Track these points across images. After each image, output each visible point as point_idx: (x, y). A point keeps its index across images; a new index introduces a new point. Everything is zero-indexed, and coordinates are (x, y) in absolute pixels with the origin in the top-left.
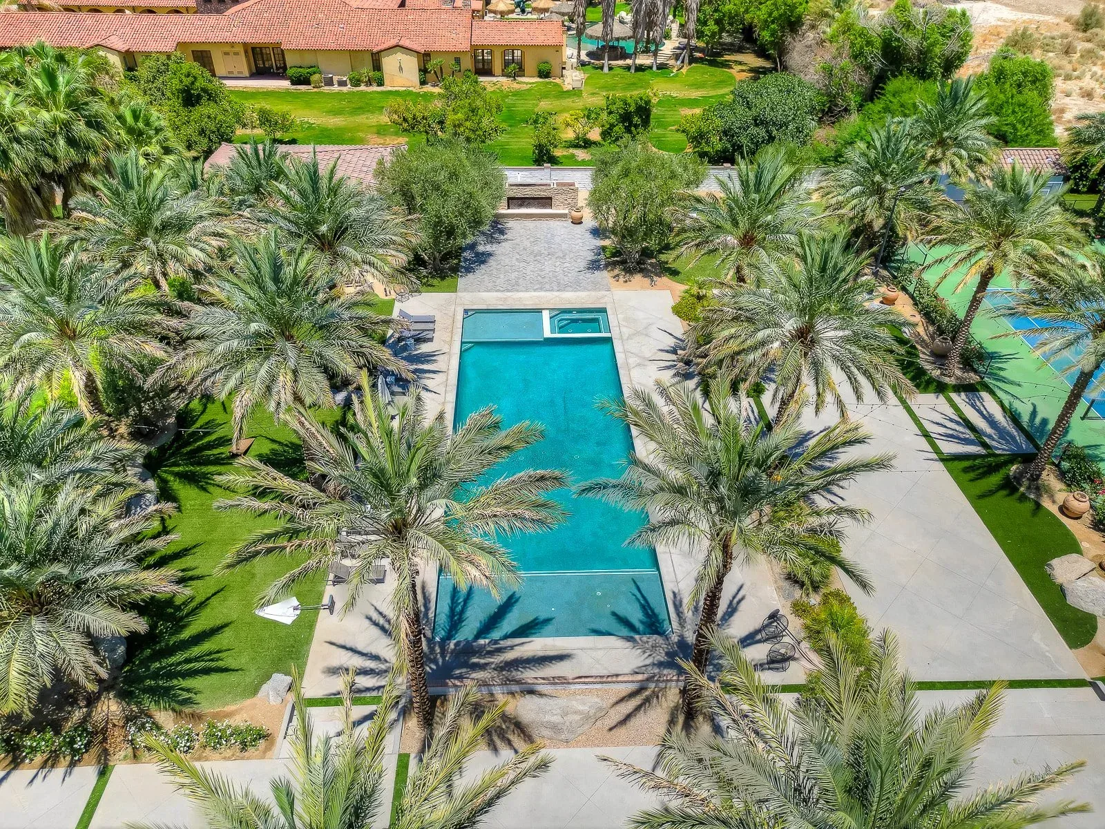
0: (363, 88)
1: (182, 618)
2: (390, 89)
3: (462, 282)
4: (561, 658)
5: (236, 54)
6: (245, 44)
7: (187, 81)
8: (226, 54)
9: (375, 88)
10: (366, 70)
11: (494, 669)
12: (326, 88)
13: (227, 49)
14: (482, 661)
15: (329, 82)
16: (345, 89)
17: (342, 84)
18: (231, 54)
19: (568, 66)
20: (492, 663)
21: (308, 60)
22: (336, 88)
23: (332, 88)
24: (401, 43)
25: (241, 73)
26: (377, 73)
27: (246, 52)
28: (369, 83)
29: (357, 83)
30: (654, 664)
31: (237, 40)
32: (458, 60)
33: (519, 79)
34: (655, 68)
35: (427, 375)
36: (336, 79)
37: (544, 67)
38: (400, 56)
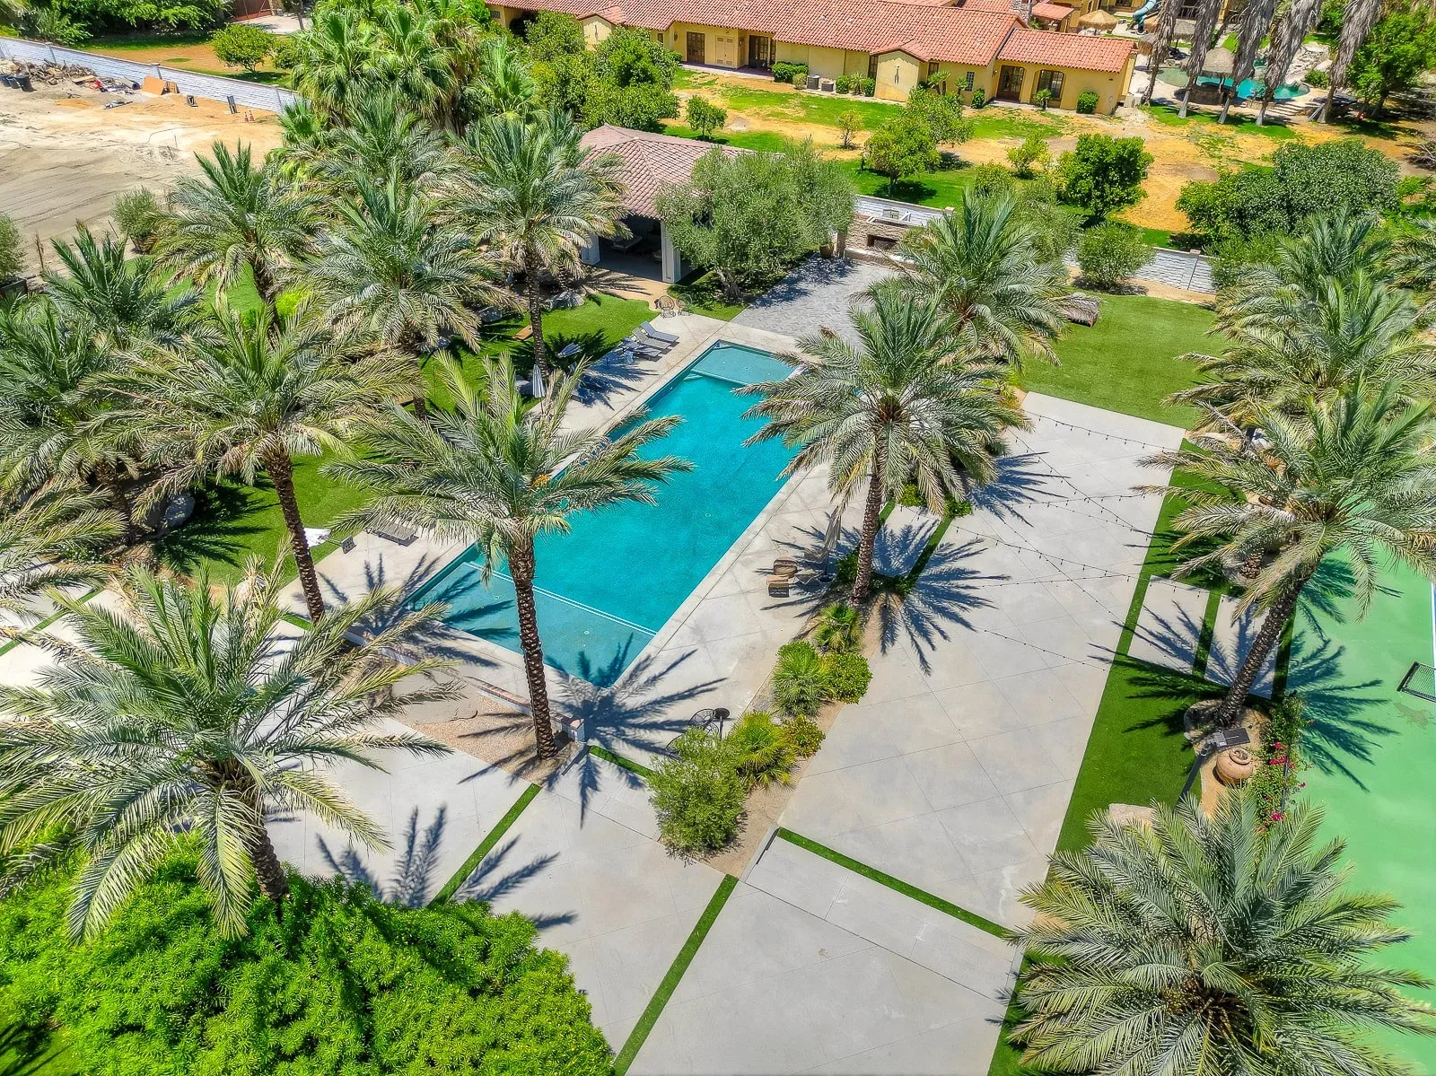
0: (849, 96)
1: (242, 512)
2: (879, 101)
3: (746, 313)
4: (487, 663)
5: (730, 41)
6: (742, 32)
7: (630, 58)
8: (720, 39)
9: (863, 98)
10: (859, 76)
11: (425, 648)
12: (808, 91)
13: (722, 34)
14: (421, 637)
15: (814, 85)
16: (826, 94)
17: (828, 88)
18: (725, 40)
19: (1127, 102)
20: (427, 642)
21: (799, 56)
22: (818, 92)
23: (814, 91)
24: (905, 47)
25: (731, 63)
26: (871, 81)
27: (742, 39)
28: (858, 91)
29: (844, 89)
30: (563, 704)
31: (733, 25)
32: (970, 77)
33: (1050, 110)
34: (1259, 122)
35: (620, 390)
36: (822, 81)
37: (1088, 99)
38: (899, 63)
